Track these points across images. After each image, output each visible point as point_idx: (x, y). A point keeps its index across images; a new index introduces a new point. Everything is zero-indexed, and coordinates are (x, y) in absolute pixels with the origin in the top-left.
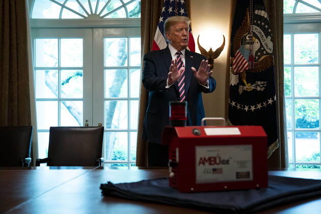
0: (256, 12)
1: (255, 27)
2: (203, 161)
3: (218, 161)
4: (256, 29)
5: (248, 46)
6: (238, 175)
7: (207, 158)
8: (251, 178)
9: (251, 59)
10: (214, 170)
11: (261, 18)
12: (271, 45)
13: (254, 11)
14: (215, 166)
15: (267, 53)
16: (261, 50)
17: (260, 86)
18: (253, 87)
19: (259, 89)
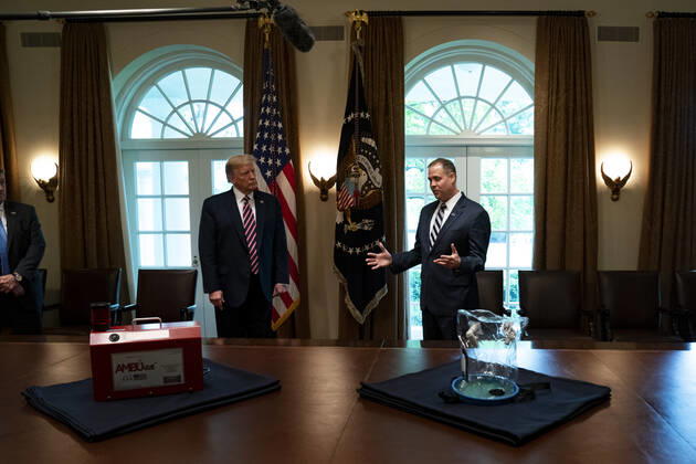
0: (363, 139)
1: (361, 156)
2: (121, 368)
3: (140, 367)
4: (363, 160)
5: (353, 179)
6: (166, 380)
7: (126, 364)
8: (183, 381)
9: (356, 194)
10: (136, 376)
11: (368, 147)
12: (379, 178)
13: (360, 139)
14: (137, 372)
15: (375, 188)
16: (368, 184)
17: (367, 225)
18: (358, 227)
19: (366, 228)
